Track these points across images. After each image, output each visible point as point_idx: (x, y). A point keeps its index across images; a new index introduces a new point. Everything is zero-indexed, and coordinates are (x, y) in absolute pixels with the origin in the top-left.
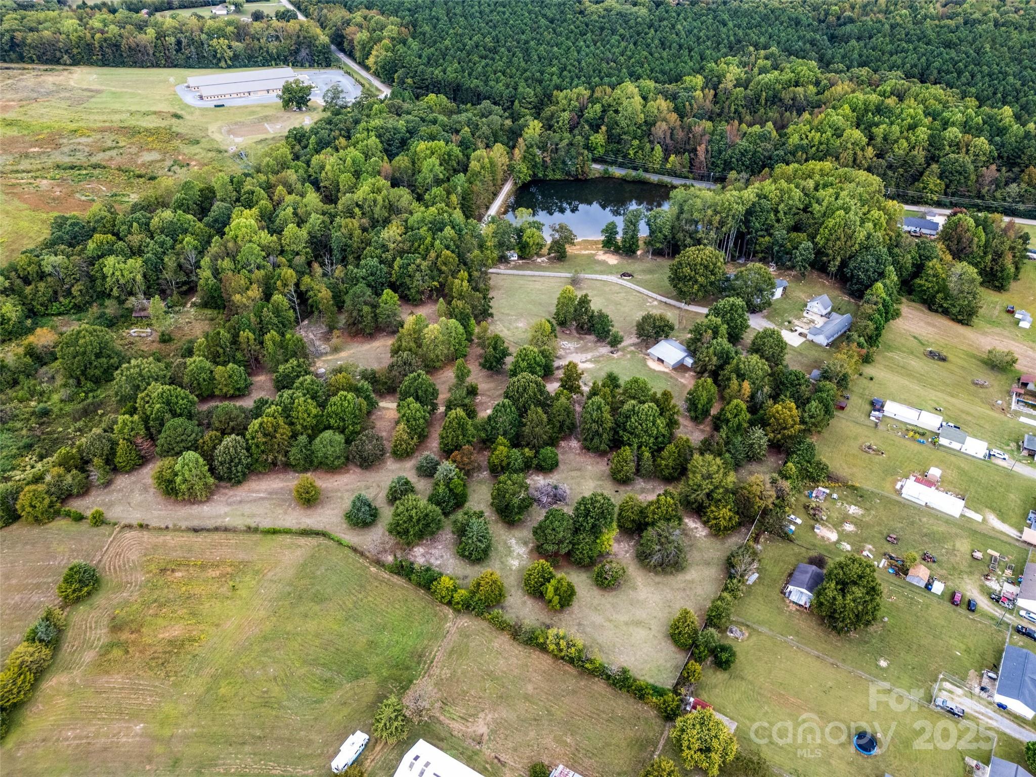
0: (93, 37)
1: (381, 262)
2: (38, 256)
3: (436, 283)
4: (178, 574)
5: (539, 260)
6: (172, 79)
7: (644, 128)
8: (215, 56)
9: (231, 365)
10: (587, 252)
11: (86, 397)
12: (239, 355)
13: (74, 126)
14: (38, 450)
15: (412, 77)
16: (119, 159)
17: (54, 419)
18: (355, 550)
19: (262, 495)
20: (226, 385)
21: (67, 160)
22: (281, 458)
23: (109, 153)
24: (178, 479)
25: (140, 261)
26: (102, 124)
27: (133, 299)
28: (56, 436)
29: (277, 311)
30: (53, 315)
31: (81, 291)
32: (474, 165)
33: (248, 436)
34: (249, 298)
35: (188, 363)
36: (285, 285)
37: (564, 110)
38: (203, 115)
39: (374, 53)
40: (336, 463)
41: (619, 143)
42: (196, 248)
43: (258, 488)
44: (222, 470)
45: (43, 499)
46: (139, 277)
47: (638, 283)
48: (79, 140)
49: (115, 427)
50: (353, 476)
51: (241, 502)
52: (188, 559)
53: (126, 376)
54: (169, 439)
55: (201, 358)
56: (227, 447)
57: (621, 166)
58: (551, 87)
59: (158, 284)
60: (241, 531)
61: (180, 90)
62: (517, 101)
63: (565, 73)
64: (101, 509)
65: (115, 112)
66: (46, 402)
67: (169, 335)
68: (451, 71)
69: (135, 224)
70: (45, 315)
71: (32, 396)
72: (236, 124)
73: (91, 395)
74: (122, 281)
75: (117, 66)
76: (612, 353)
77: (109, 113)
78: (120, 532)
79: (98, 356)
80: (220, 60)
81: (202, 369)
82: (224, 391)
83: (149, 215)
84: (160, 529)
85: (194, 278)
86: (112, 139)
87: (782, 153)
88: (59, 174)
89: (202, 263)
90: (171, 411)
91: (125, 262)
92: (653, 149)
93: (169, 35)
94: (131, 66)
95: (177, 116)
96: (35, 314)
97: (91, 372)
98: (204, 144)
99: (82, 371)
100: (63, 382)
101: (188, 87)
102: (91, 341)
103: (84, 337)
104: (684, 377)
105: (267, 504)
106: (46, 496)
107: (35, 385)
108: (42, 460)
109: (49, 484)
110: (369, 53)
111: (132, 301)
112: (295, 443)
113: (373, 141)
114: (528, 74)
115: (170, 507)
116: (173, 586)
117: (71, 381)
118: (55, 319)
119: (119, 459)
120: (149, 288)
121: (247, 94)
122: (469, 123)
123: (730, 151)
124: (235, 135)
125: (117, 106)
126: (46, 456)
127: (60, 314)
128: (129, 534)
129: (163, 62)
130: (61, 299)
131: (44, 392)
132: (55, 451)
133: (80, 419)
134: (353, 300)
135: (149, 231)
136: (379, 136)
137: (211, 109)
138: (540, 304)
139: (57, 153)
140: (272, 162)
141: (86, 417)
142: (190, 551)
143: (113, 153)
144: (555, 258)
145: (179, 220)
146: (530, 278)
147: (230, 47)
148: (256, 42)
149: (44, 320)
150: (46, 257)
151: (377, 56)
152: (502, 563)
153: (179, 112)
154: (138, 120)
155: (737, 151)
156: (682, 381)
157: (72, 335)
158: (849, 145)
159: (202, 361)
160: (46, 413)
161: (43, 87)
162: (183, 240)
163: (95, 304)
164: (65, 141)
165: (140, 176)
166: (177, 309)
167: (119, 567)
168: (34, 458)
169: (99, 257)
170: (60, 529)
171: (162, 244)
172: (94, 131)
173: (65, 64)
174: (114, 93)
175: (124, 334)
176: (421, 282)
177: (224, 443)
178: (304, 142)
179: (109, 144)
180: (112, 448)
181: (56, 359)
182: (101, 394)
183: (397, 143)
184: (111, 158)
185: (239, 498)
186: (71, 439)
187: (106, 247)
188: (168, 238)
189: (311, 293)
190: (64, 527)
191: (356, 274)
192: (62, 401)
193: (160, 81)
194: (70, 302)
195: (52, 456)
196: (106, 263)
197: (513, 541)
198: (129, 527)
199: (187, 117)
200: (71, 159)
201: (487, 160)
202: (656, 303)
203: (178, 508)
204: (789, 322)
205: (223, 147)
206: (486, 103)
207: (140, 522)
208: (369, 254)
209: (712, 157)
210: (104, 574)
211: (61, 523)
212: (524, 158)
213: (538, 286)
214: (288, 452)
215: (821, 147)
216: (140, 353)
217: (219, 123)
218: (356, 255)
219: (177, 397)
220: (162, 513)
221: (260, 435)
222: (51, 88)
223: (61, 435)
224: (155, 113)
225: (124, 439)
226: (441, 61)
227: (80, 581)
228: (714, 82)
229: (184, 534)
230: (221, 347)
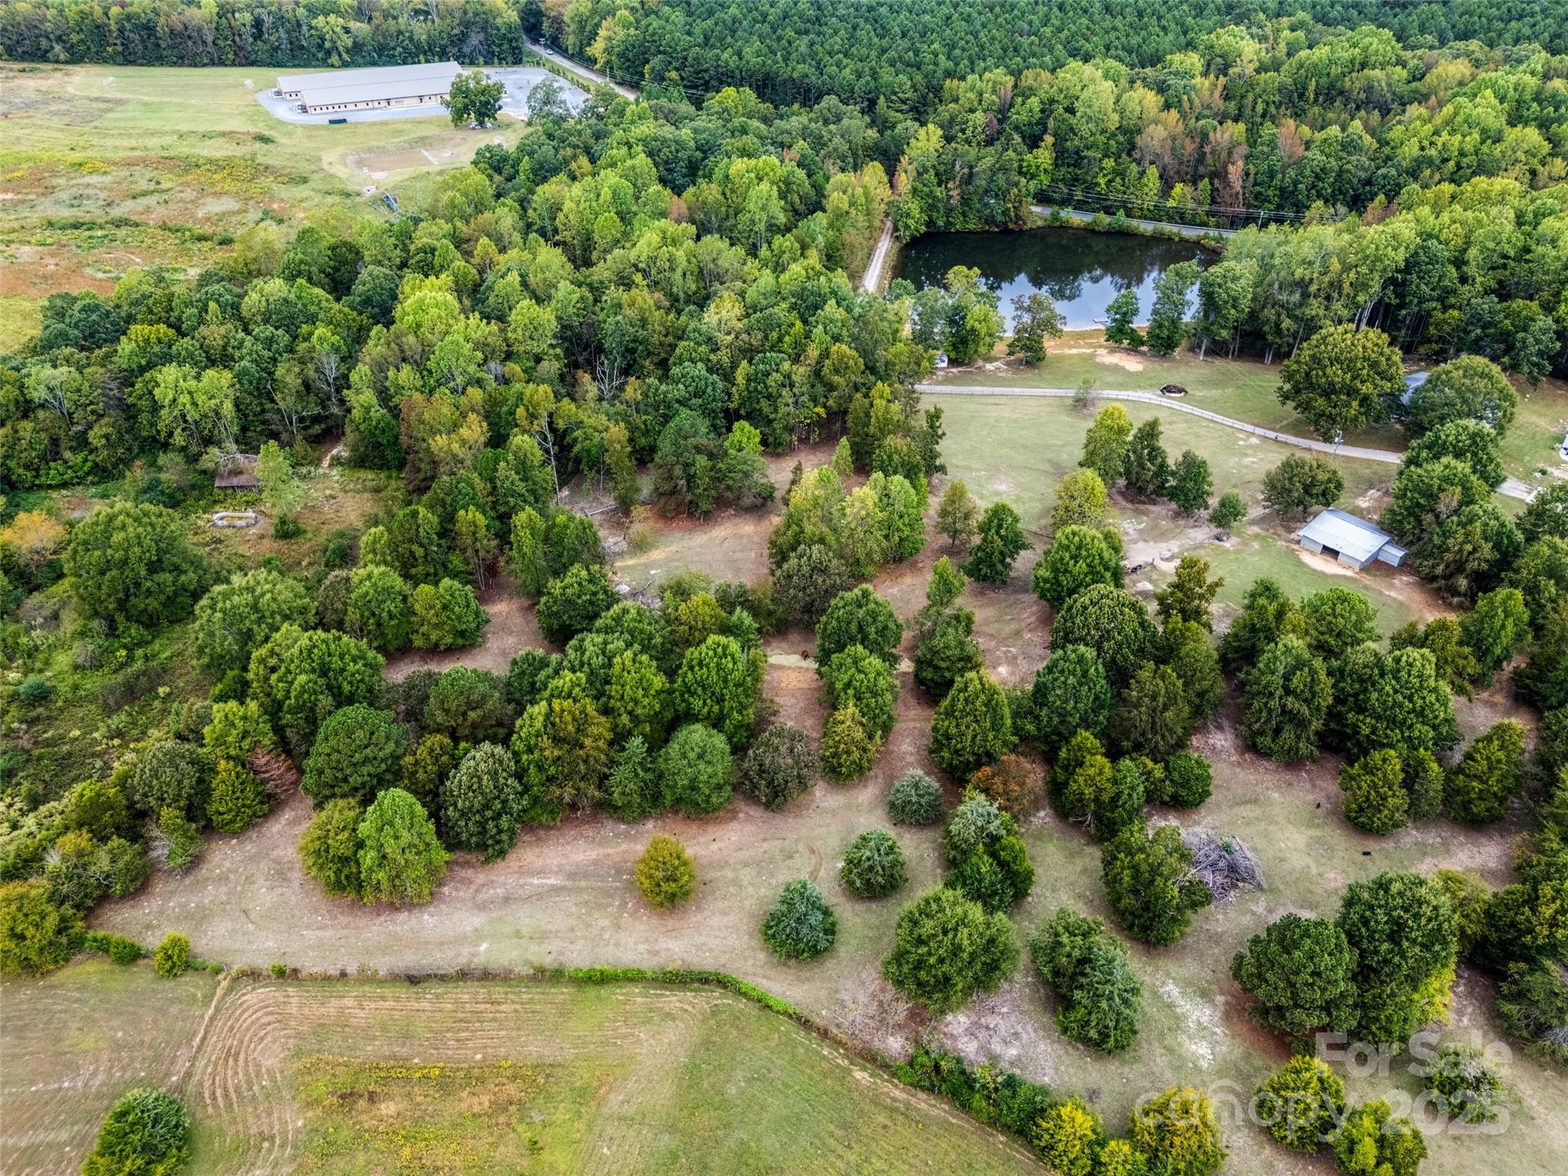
0: (106, 14)
1: (710, 370)
2: (17, 369)
3: (820, 410)
4: (387, 1108)
5: (989, 366)
6: (248, 82)
7: (1121, 138)
8: (320, 47)
9: (446, 582)
10: (1074, 351)
11: (130, 659)
12: (456, 561)
13: (77, 157)
14: (25, 786)
15: (677, 69)
16: (162, 210)
17: (61, 710)
18: (805, 1023)
19: (552, 881)
20: (437, 626)
21: (66, 214)
22: (593, 792)
23: (142, 201)
24: (368, 857)
25: (227, 376)
26: (128, 153)
27: (214, 451)
28: (66, 748)
29: (523, 468)
30: (50, 487)
31: (107, 436)
32: (836, 199)
33: (519, 746)
34: (463, 442)
35: (356, 580)
36: (532, 417)
37: (972, 111)
38: (309, 137)
39: (602, 33)
40: (714, 799)
41: (1077, 165)
42: (337, 350)
43: (539, 863)
44: (467, 829)
45: (43, 916)
46: (228, 407)
47: (1201, 403)
48: (88, 179)
49: (206, 730)
50: (749, 828)
51: (507, 900)
52: (403, 1062)
53: (224, 611)
54: (335, 756)
55: (382, 568)
56: (475, 775)
57: (1079, 206)
58: (940, 74)
59: (263, 422)
60: (521, 979)
61: (265, 99)
62: (882, 100)
63: (957, 52)
64: (182, 934)
65: (153, 134)
66: (41, 671)
67: (295, 522)
68: (752, 53)
69: (212, 305)
70: (34, 488)
71: (11, 659)
72: (370, 150)
73: (139, 652)
74: (192, 415)
75: (149, 64)
76: (1219, 539)
77: (141, 136)
78: (230, 990)
79: (154, 567)
80: (329, 53)
81: (388, 590)
82: (434, 638)
83: (237, 290)
84: (327, 978)
85: (335, 410)
86: (148, 176)
87: (1394, 172)
88: (50, 236)
89: (354, 377)
90: (329, 687)
91: (198, 378)
92: (1143, 173)
93: (240, 10)
94: (174, 64)
95: (265, 140)
96: (13, 486)
97: (138, 603)
98: (316, 182)
99: (119, 601)
100: (77, 626)
101: (279, 93)
102: (138, 537)
103: (124, 527)
104: (1392, 586)
105: (568, 902)
106: (50, 908)
107: (16, 635)
108: (35, 809)
109: (55, 877)
110: (594, 35)
111: (213, 457)
112: (621, 757)
113: (642, 160)
114: (892, 54)
115: (344, 920)
116: (379, 1144)
117: (95, 624)
118: (55, 495)
119: (219, 805)
120: (244, 429)
121: (384, 104)
122: (805, 133)
123: (1292, 173)
124: (372, 169)
125: (153, 124)
126: (46, 799)
127: (64, 485)
128: (254, 996)
129: (231, 56)
130: (67, 455)
131: (36, 648)
132: (67, 786)
133: (119, 708)
134: (675, 443)
135: (241, 319)
136: (650, 154)
137: (323, 127)
138: (1025, 447)
139: (47, 202)
140: (460, 199)
141: (131, 703)
142: (406, 1037)
143: (151, 200)
144: (1020, 362)
145: (299, 298)
146: (984, 400)
147: (347, 31)
148: (390, 21)
149: (32, 498)
150: (34, 370)
151: (610, 39)
152: (1170, 1050)
153: (267, 133)
154: (193, 146)
155: (1307, 172)
156: (1393, 594)
157: (97, 524)
158: (1520, 155)
159: (383, 574)
160: (41, 696)
161: (19, 96)
162: (311, 334)
163: (138, 463)
164: (62, 181)
165: (202, 238)
166: (304, 470)
167: (237, 1089)
168: (18, 805)
169: (143, 370)
170: (83, 988)
171: (269, 342)
172: (115, 163)
173: (57, 62)
174: (146, 104)
175: (201, 523)
176: (791, 409)
177: (467, 765)
178: (508, 170)
179: (143, 185)
180: (200, 781)
181: (61, 576)
182: (163, 649)
183: (681, 167)
184: (148, 209)
185: (500, 891)
186: (99, 755)
187: (157, 349)
188: (280, 332)
189: (578, 433)
190: (94, 979)
191: (665, 393)
192: (76, 667)
193: (227, 87)
194: (86, 460)
195: (59, 798)
196: (159, 377)
197: (1172, 990)
198: (253, 975)
199: (283, 140)
200: (75, 211)
201: (859, 191)
202: (1254, 440)
203: (363, 921)
204: (1544, 472)
205: (351, 188)
206: (830, 101)
207: (279, 963)
208: (686, 355)
209: (1255, 184)
210: (199, 1115)
211: (87, 970)
212: (915, 191)
213: (1006, 412)
214: (606, 777)
215: (1465, 161)
216: (239, 560)
217: (341, 150)
218: (656, 359)
219: (342, 657)
220: (328, 933)
221: (545, 742)
222: (33, 96)
223: (77, 747)
224: (223, 134)
225: (229, 758)
226: (729, 39)
227: (146, 1148)
228: (1220, 64)
229: (387, 991)
230: (421, 545)
